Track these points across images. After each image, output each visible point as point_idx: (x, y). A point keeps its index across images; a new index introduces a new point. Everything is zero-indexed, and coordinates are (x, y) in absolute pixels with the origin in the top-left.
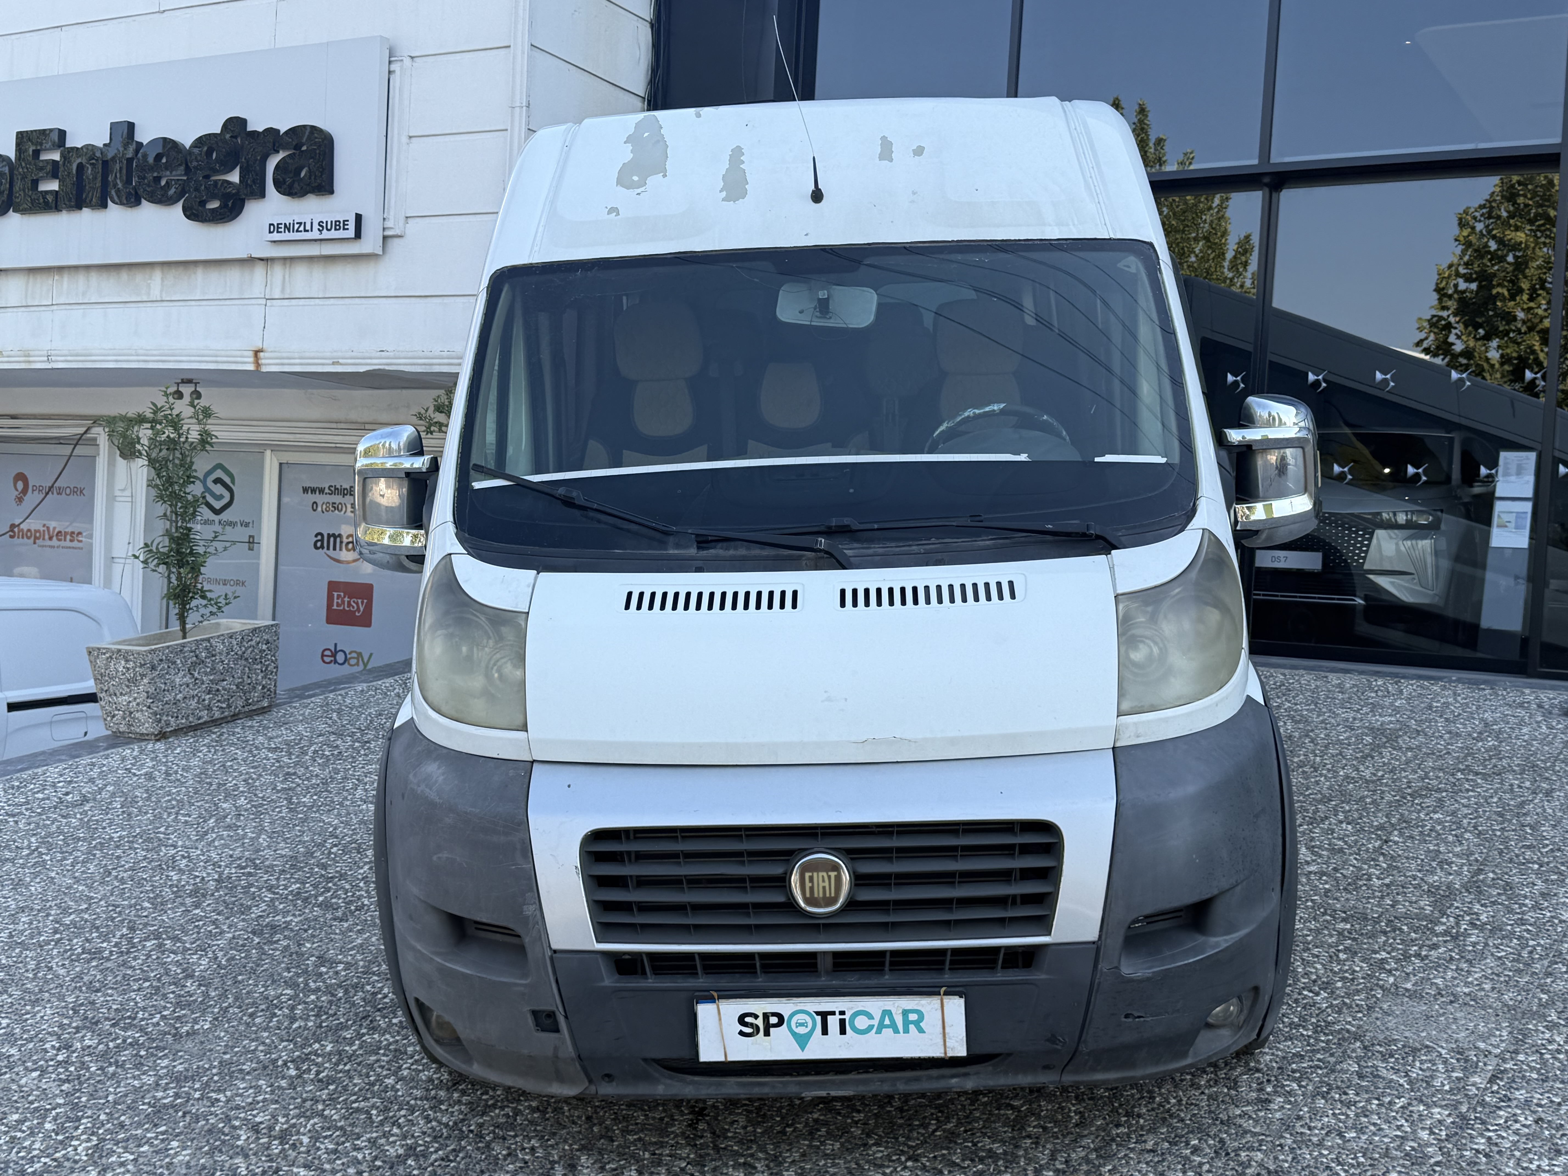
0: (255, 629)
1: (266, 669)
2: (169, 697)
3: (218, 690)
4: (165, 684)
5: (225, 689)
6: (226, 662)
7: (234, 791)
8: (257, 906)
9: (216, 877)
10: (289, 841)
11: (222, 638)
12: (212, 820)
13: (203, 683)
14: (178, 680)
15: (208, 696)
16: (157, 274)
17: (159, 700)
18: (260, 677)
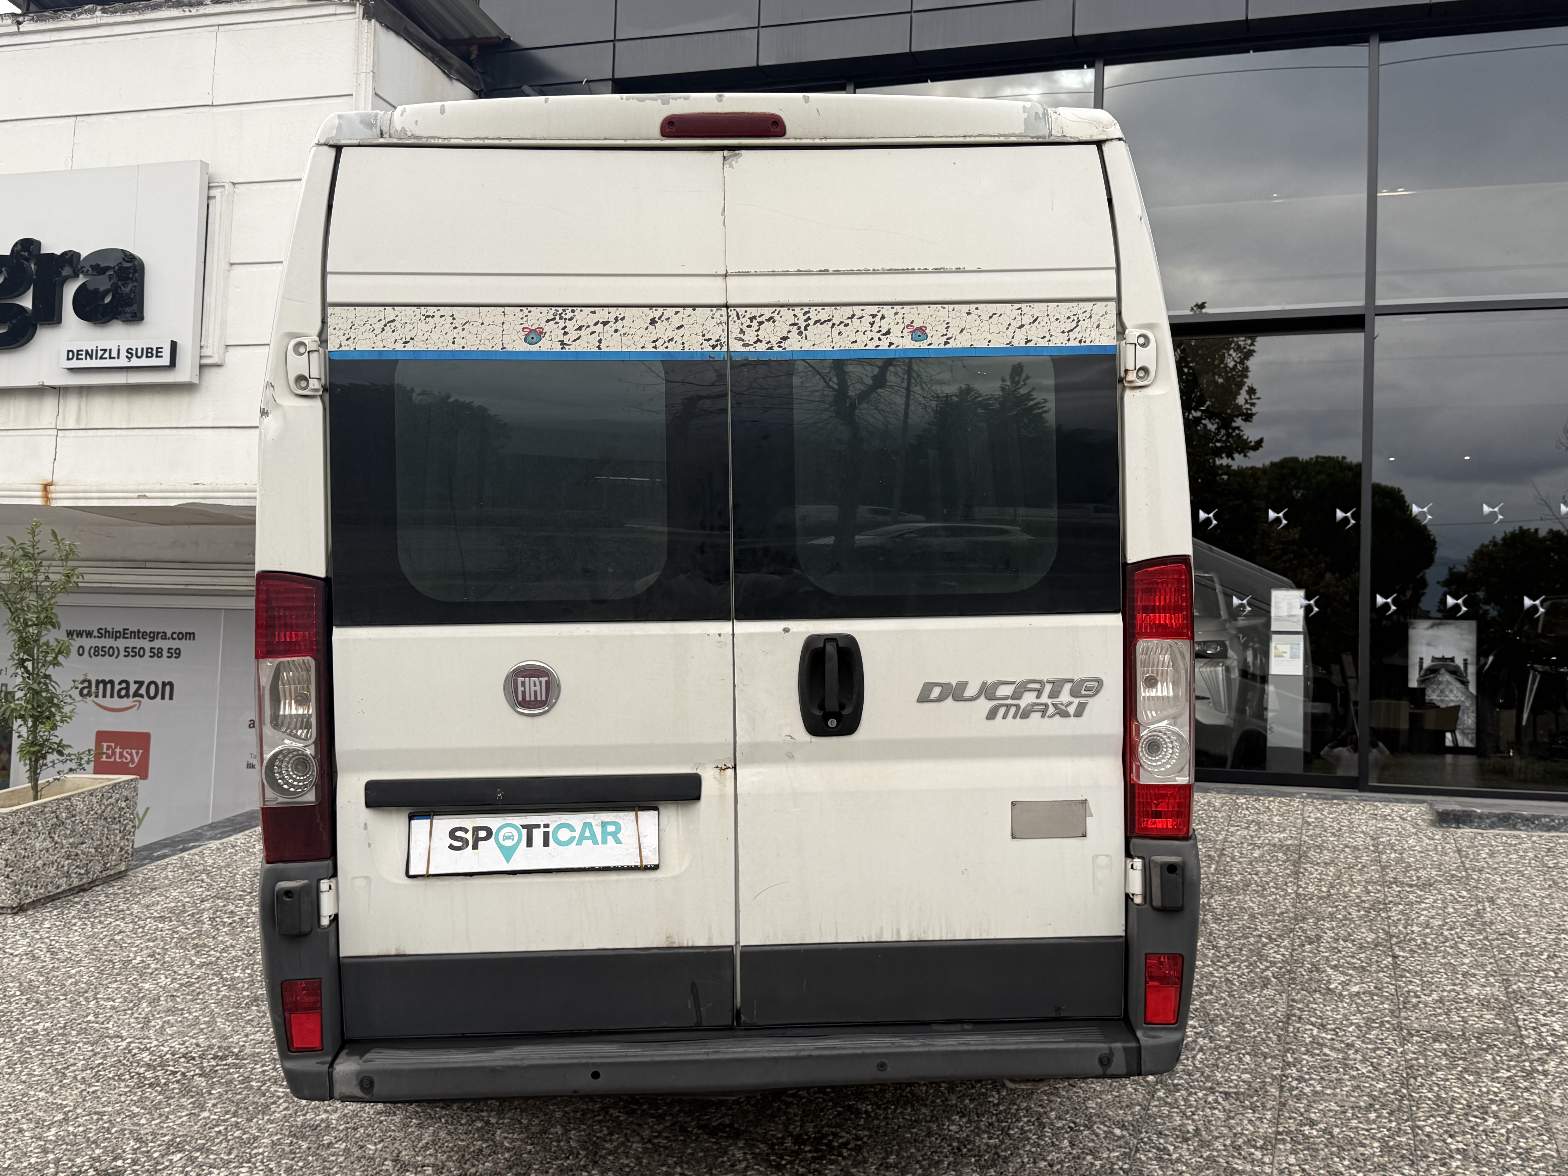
0: (115, 785)
1: (125, 829)
3: (77, 855)
4: (25, 849)
5: (84, 853)
6: (86, 822)
7: (145, 968)
8: (274, 1103)
9: (197, 1071)
10: (255, 1023)
11: (83, 796)
12: (145, 1005)
13: (62, 848)
14: (38, 845)
15: (67, 862)
17: (20, 868)
18: (118, 838)
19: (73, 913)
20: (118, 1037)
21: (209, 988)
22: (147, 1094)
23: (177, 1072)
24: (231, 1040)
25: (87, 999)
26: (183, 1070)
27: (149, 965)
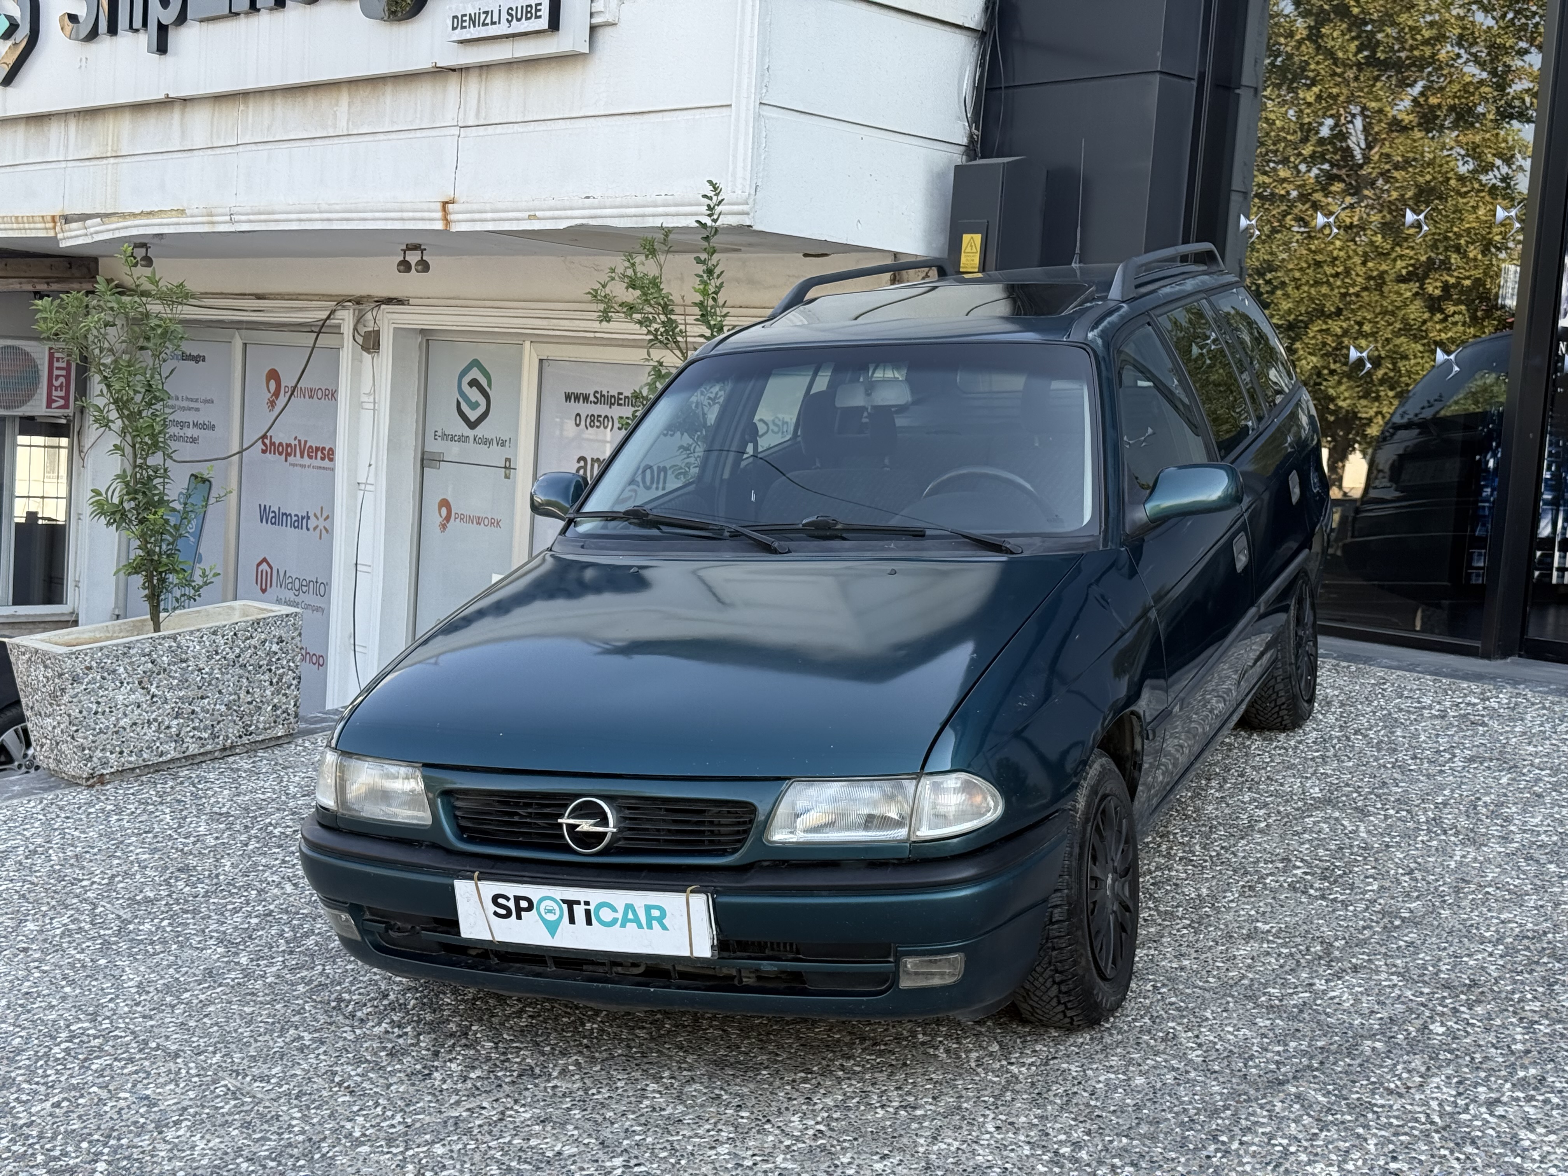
1: (280, 680)
2: (104, 722)
6: (207, 670)
14: (120, 697)
16: (344, 97)
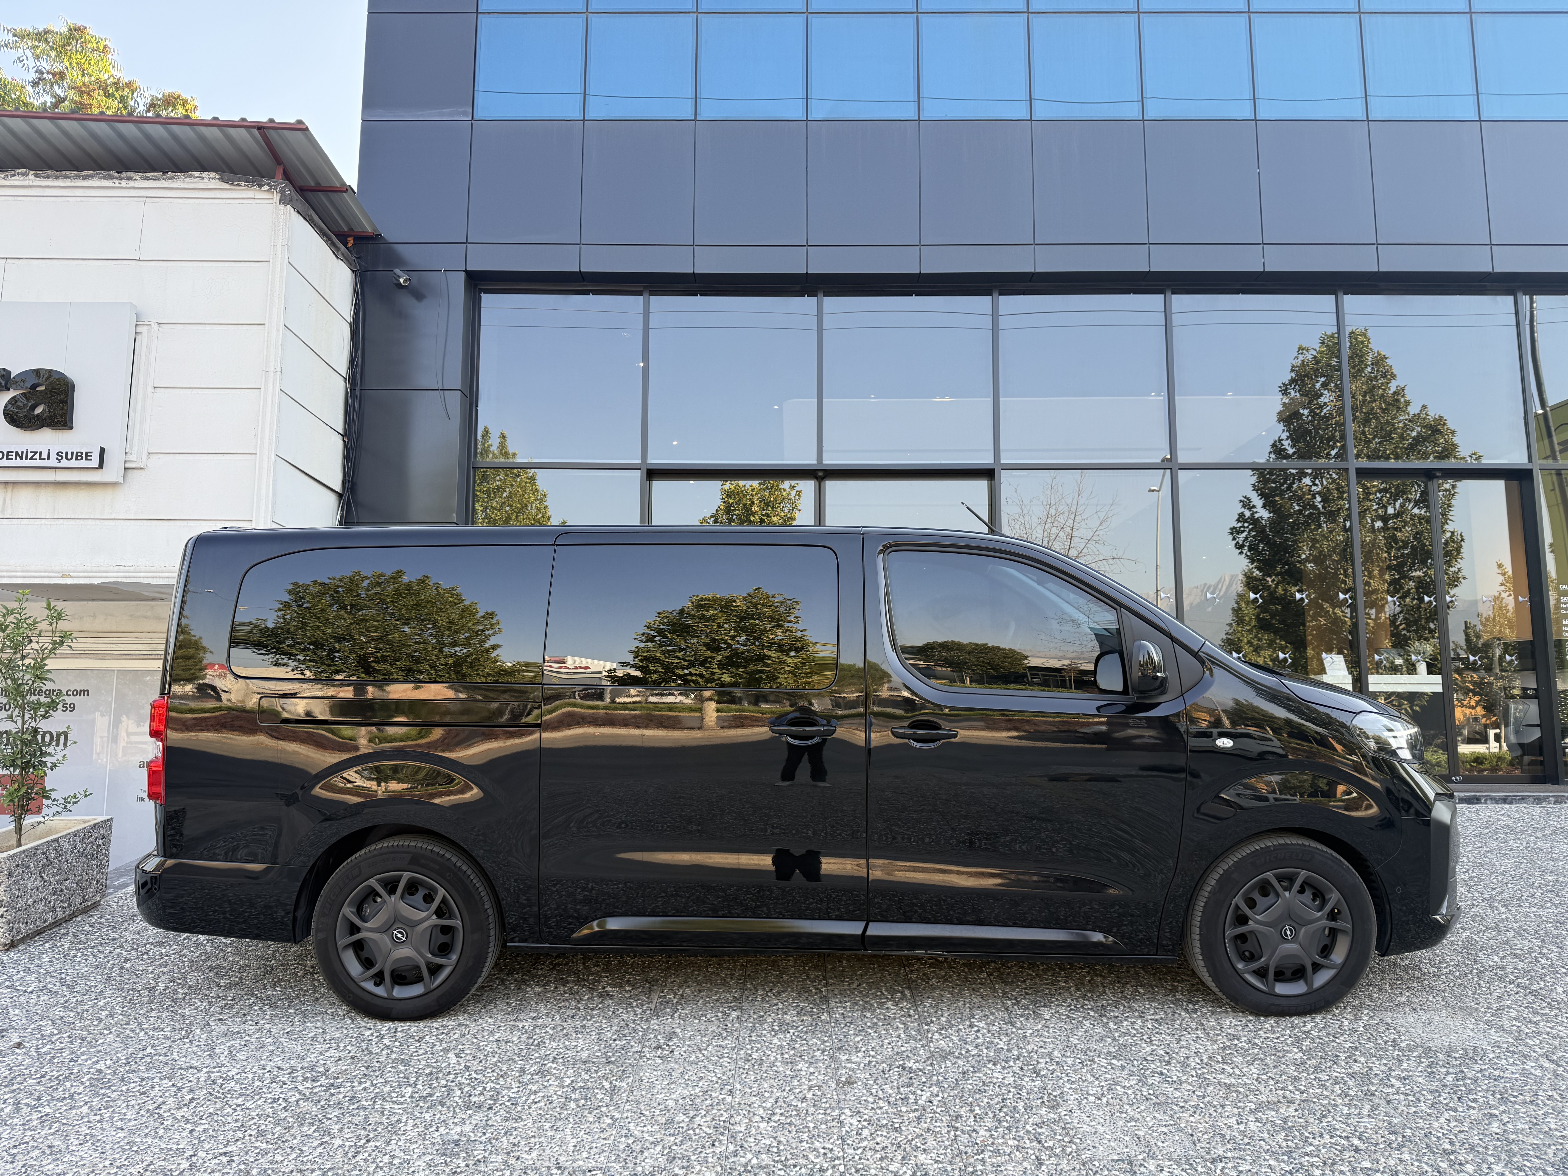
0: (94, 825)
1: (100, 864)
4: (19, 890)
5: (67, 889)
6: (70, 860)
13: (50, 885)
15: (53, 898)
18: (95, 872)
19: (67, 945)
20: (191, 1067)
21: (251, 1009)
22: (263, 1127)
23: (278, 1099)
24: (309, 1059)
25: (132, 1030)
26: (282, 1096)
27: (176, 990)
